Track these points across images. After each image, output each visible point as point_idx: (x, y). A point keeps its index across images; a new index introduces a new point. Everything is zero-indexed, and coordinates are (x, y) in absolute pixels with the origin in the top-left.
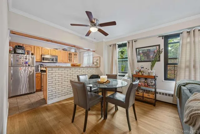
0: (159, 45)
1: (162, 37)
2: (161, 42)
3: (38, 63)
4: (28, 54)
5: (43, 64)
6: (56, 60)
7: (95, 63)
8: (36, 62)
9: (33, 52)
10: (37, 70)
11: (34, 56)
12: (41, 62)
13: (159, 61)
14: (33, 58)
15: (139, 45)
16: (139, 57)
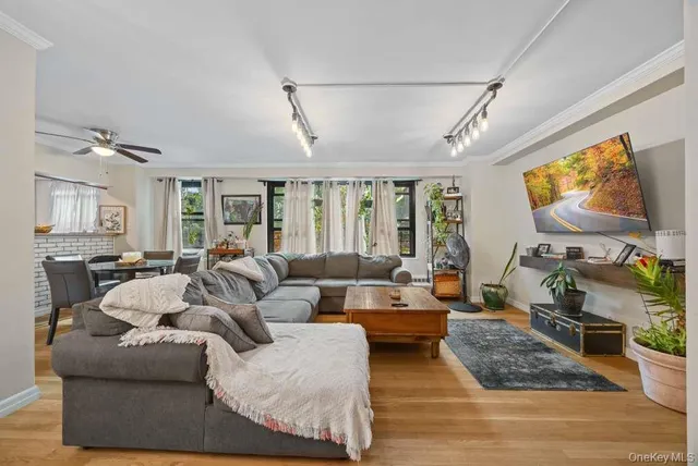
0: (260, 196)
1: (264, 182)
2: (263, 191)
7: (108, 224)
13: (260, 223)
15: (228, 189)
16: (228, 214)
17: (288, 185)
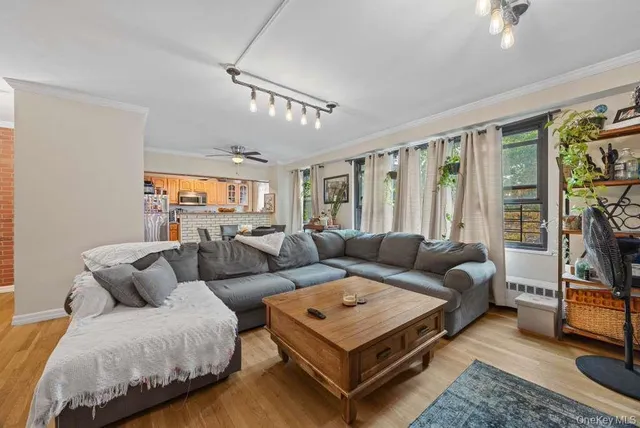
0: (347, 176)
1: (350, 161)
3: (173, 208)
4: (159, 193)
5: (182, 208)
6: (204, 200)
7: (268, 206)
8: (171, 204)
9: (165, 188)
10: (171, 218)
11: (168, 196)
12: (178, 204)
13: (347, 201)
14: (166, 200)
15: (329, 172)
16: (327, 194)
17: (367, 161)
